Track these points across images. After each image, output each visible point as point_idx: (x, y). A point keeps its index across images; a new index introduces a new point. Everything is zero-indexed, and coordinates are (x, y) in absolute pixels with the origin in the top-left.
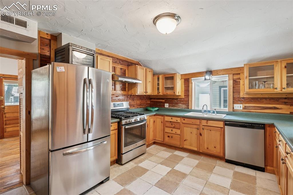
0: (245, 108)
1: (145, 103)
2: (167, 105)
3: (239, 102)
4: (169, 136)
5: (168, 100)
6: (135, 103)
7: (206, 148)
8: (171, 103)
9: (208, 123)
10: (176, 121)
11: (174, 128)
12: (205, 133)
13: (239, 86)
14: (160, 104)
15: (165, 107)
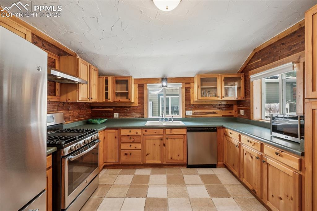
0: (194, 114)
1: (84, 114)
2: (116, 115)
3: (190, 109)
4: (126, 154)
5: (117, 108)
6: (71, 114)
7: (169, 158)
8: (122, 112)
9: (172, 132)
10: (136, 134)
11: (133, 142)
12: (169, 142)
13: (190, 94)
14: (106, 114)
15: (114, 117)
